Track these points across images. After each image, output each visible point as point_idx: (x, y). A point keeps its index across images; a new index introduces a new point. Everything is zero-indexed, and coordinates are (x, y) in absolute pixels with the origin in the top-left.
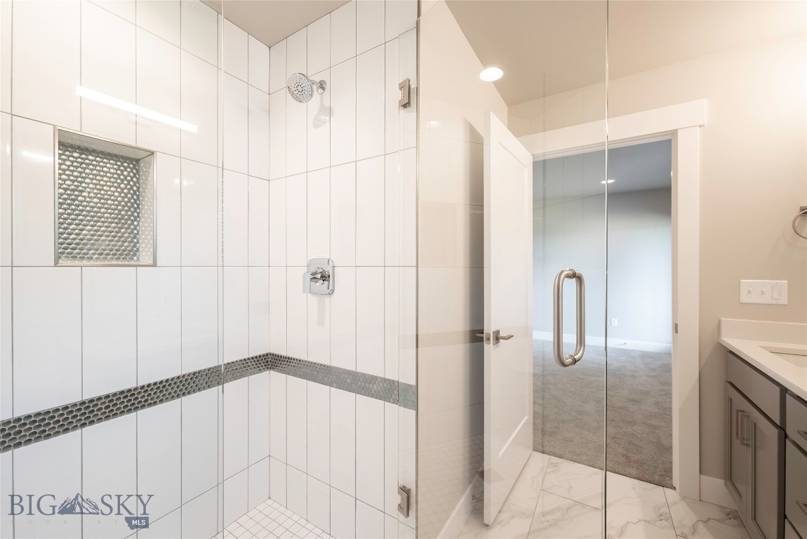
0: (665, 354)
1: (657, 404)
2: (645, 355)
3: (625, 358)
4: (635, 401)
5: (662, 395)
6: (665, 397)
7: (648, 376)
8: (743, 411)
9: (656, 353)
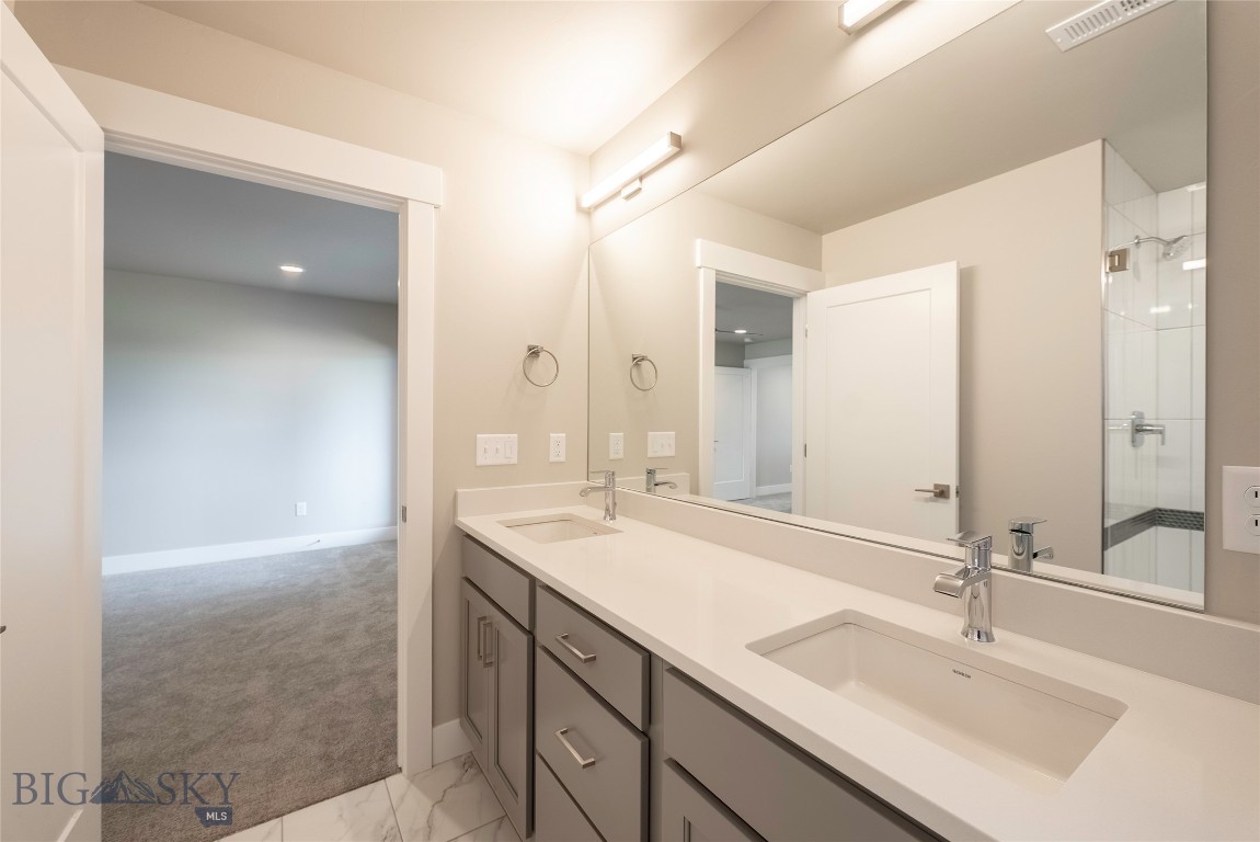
0: (374, 543)
1: (368, 630)
2: (349, 553)
3: (317, 567)
4: (338, 637)
5: (373, 613)
6: (378, 613)
7: (354, 586)
8: (484, 618)
9: (363, 545)
